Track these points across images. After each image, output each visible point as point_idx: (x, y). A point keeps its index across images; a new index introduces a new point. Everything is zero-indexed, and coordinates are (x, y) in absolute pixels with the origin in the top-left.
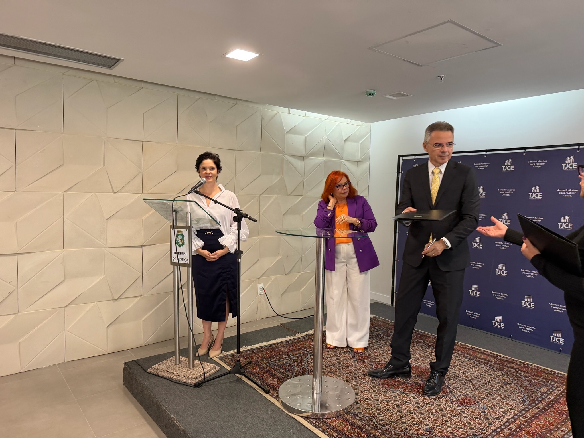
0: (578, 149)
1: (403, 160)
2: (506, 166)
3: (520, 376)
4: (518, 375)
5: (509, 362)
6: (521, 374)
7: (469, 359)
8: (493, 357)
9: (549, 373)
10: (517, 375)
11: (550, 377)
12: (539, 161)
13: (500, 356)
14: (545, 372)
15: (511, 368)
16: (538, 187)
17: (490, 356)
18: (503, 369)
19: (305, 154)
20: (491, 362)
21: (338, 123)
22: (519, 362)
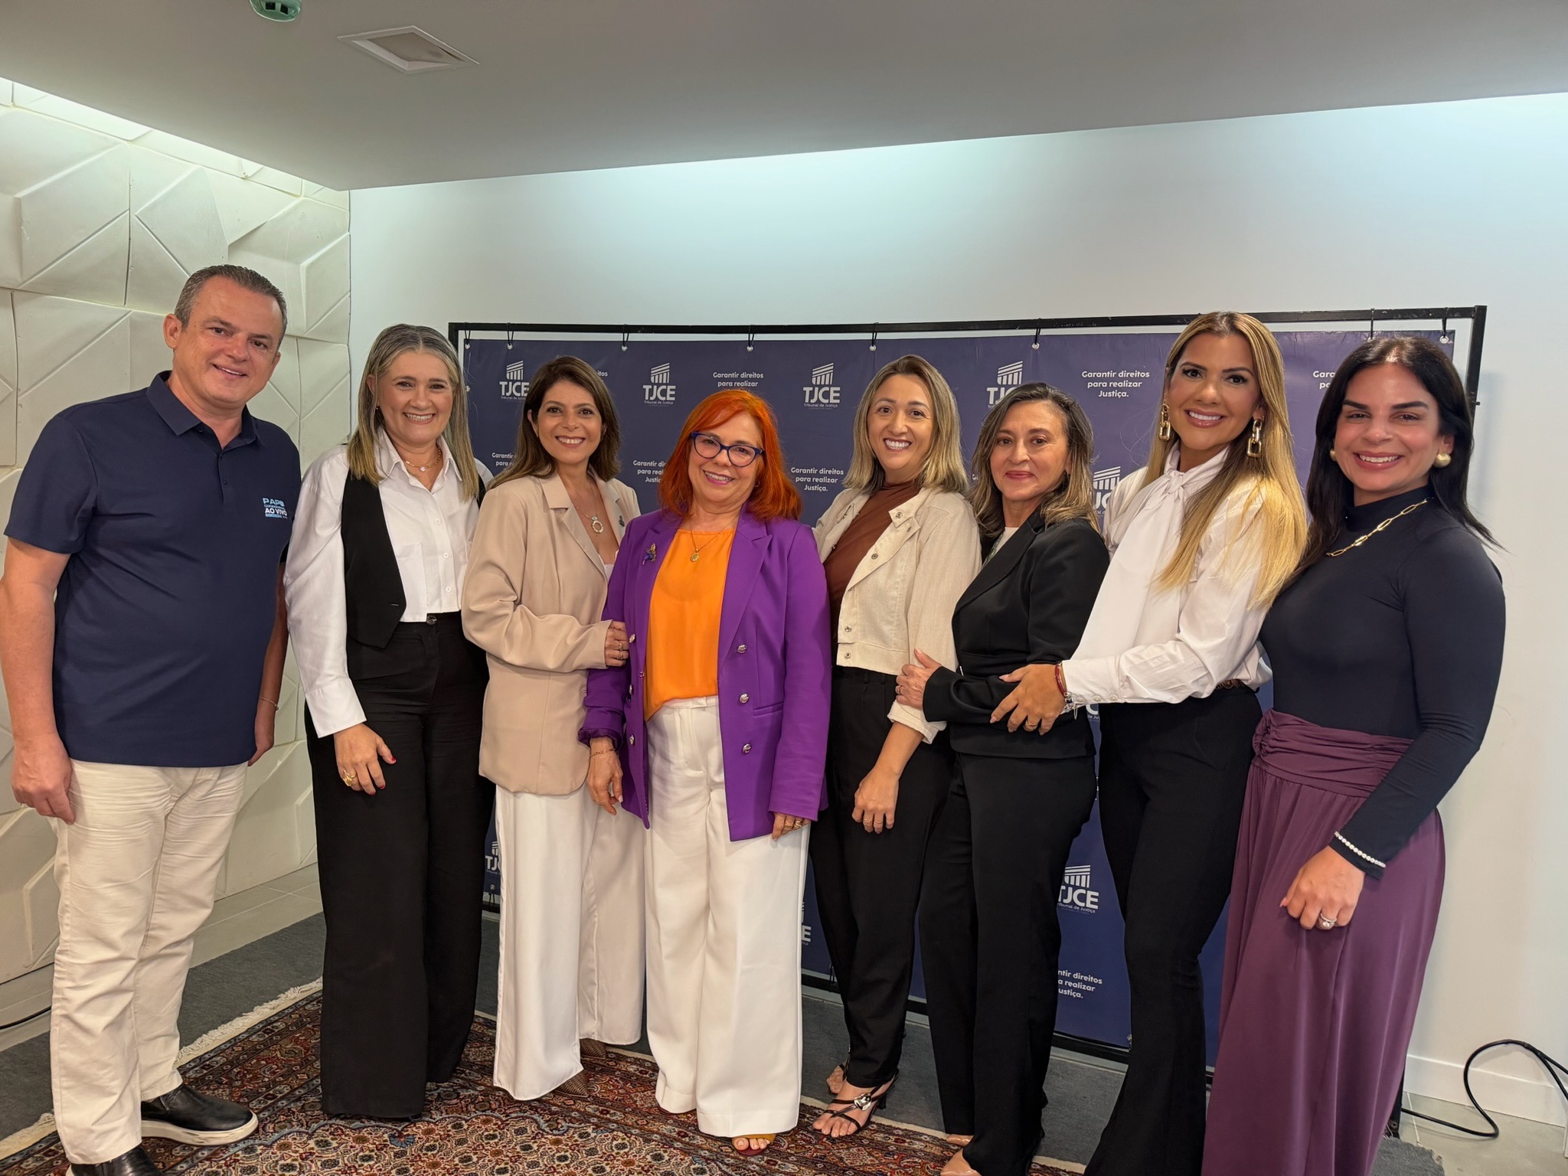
1: (467, 341)
2: (817, 389)
19: (20, 280)
21: (193, 168)
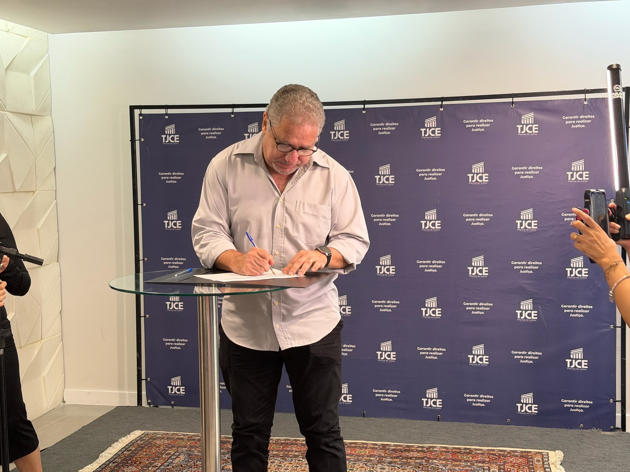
0: (441, 106)
1: (141, 115)
3: (436, 466)
4: (434, 466)
5: (405, 450)
6: (436, 464)
7: (355, 461)
8: (381, 449)
9: (464, 452)
10: (432, 467)
11: (470, 457)
12: (387, 124)
13: (387, 445)
14: (459, 451)
15: (417, 458)
16: (388, 166)
17: (376, 448)
18: (409, 464)
20: (386, 457)
22: (419, 447)
